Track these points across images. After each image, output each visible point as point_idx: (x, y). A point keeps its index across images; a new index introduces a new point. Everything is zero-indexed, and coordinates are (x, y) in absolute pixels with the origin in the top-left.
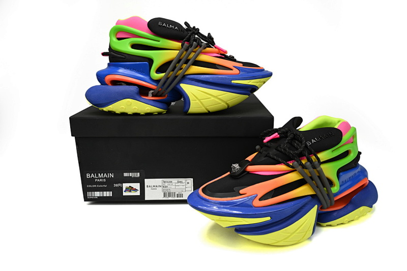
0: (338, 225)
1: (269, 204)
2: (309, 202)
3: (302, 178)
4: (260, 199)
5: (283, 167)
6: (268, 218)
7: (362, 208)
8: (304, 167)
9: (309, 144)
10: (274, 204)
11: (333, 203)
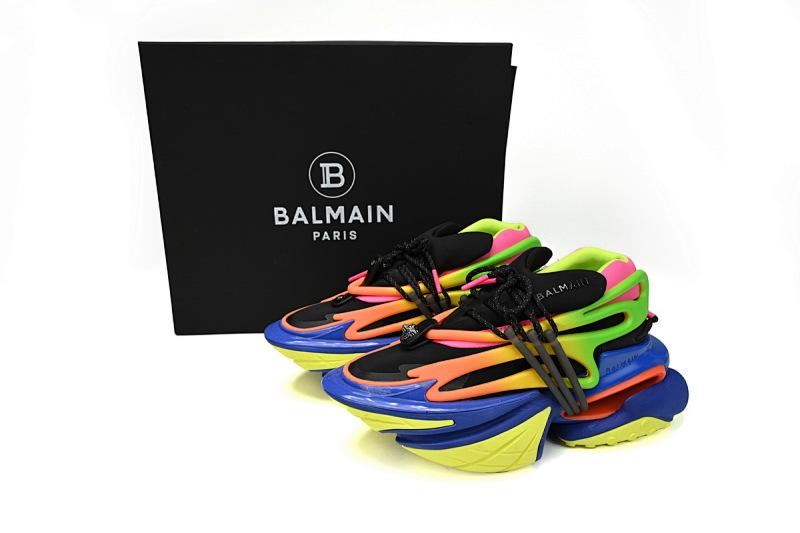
0: (597, 446)
1: (456, 398)
2: (534, 399)
3: (522, 357)
4: (441, 389)
5: (488, 336)
6: (450, 423)
7: (644, 420)
8: (525, 338)
9: (539, 297)
10: (465, 400)
11: (586, 407)
